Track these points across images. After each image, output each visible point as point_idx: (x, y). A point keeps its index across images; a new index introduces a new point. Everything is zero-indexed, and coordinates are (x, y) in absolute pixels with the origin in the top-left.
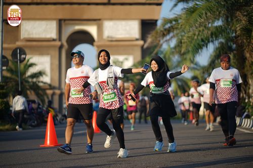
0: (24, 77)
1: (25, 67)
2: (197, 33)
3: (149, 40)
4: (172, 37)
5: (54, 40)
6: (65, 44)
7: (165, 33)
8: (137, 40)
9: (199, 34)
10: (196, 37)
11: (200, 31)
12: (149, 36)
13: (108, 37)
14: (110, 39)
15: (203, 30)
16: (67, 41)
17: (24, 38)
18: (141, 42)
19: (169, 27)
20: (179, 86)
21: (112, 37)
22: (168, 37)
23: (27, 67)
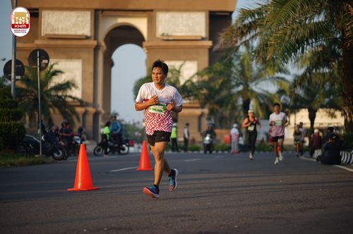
0: (45, 89)
1: (46, 75)
2: (289, 32)
3: (222, 40)
4: (253, 37)
5: (87, 38)
6: (103, 44)
7: (245, 31)
8: (203, 39)
9: (292, 33)
10: (287, 38)
11: (293, 29)
12: (222, 35)
13: (163, 35)
14: (165, 38)
15: (298, 28)
16: (105, 40)
17: (46, 35)
18: (209, 43)
19: (250, 23)
20: (261, 105)
21: (167, 35)
22: (248, 37)
23: (49, 75)
